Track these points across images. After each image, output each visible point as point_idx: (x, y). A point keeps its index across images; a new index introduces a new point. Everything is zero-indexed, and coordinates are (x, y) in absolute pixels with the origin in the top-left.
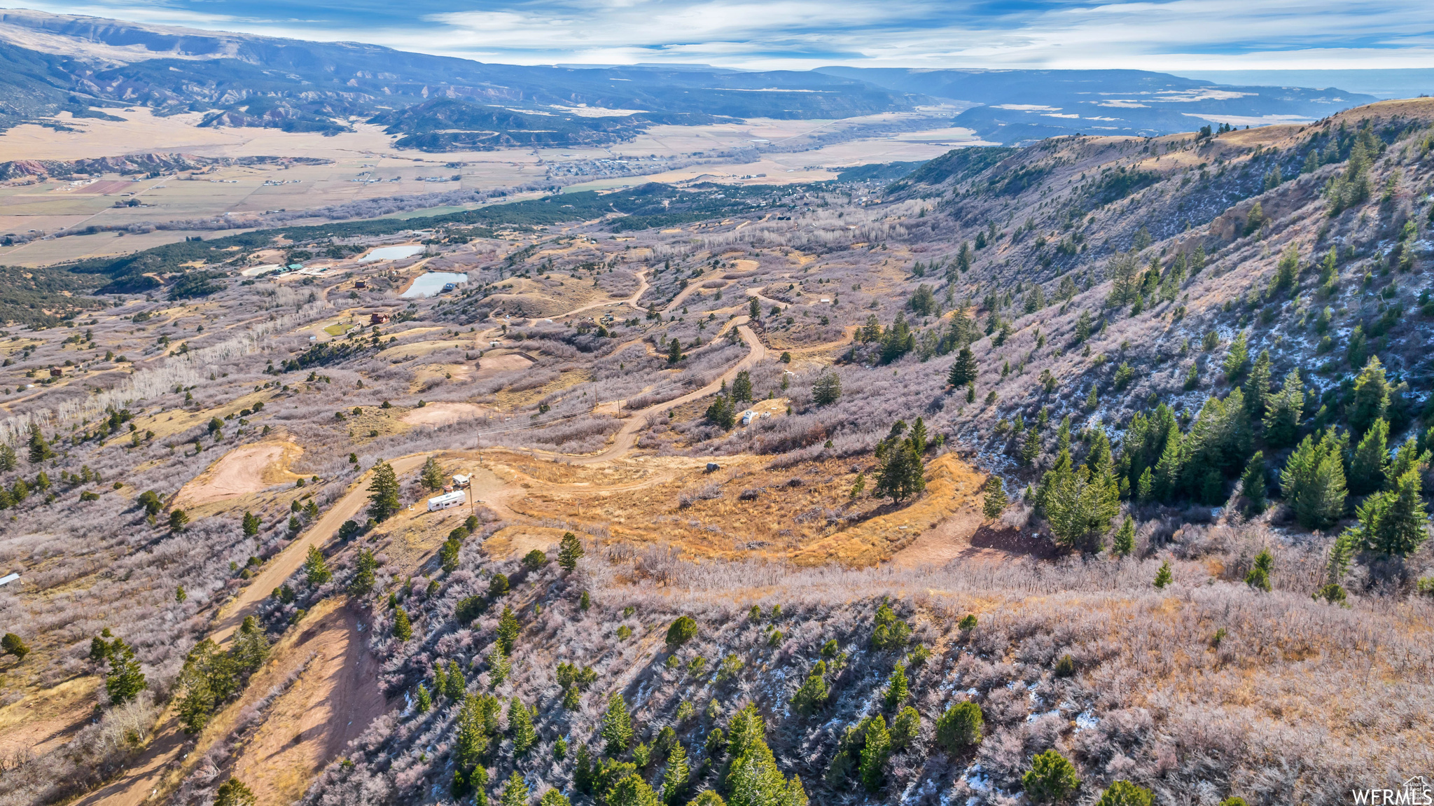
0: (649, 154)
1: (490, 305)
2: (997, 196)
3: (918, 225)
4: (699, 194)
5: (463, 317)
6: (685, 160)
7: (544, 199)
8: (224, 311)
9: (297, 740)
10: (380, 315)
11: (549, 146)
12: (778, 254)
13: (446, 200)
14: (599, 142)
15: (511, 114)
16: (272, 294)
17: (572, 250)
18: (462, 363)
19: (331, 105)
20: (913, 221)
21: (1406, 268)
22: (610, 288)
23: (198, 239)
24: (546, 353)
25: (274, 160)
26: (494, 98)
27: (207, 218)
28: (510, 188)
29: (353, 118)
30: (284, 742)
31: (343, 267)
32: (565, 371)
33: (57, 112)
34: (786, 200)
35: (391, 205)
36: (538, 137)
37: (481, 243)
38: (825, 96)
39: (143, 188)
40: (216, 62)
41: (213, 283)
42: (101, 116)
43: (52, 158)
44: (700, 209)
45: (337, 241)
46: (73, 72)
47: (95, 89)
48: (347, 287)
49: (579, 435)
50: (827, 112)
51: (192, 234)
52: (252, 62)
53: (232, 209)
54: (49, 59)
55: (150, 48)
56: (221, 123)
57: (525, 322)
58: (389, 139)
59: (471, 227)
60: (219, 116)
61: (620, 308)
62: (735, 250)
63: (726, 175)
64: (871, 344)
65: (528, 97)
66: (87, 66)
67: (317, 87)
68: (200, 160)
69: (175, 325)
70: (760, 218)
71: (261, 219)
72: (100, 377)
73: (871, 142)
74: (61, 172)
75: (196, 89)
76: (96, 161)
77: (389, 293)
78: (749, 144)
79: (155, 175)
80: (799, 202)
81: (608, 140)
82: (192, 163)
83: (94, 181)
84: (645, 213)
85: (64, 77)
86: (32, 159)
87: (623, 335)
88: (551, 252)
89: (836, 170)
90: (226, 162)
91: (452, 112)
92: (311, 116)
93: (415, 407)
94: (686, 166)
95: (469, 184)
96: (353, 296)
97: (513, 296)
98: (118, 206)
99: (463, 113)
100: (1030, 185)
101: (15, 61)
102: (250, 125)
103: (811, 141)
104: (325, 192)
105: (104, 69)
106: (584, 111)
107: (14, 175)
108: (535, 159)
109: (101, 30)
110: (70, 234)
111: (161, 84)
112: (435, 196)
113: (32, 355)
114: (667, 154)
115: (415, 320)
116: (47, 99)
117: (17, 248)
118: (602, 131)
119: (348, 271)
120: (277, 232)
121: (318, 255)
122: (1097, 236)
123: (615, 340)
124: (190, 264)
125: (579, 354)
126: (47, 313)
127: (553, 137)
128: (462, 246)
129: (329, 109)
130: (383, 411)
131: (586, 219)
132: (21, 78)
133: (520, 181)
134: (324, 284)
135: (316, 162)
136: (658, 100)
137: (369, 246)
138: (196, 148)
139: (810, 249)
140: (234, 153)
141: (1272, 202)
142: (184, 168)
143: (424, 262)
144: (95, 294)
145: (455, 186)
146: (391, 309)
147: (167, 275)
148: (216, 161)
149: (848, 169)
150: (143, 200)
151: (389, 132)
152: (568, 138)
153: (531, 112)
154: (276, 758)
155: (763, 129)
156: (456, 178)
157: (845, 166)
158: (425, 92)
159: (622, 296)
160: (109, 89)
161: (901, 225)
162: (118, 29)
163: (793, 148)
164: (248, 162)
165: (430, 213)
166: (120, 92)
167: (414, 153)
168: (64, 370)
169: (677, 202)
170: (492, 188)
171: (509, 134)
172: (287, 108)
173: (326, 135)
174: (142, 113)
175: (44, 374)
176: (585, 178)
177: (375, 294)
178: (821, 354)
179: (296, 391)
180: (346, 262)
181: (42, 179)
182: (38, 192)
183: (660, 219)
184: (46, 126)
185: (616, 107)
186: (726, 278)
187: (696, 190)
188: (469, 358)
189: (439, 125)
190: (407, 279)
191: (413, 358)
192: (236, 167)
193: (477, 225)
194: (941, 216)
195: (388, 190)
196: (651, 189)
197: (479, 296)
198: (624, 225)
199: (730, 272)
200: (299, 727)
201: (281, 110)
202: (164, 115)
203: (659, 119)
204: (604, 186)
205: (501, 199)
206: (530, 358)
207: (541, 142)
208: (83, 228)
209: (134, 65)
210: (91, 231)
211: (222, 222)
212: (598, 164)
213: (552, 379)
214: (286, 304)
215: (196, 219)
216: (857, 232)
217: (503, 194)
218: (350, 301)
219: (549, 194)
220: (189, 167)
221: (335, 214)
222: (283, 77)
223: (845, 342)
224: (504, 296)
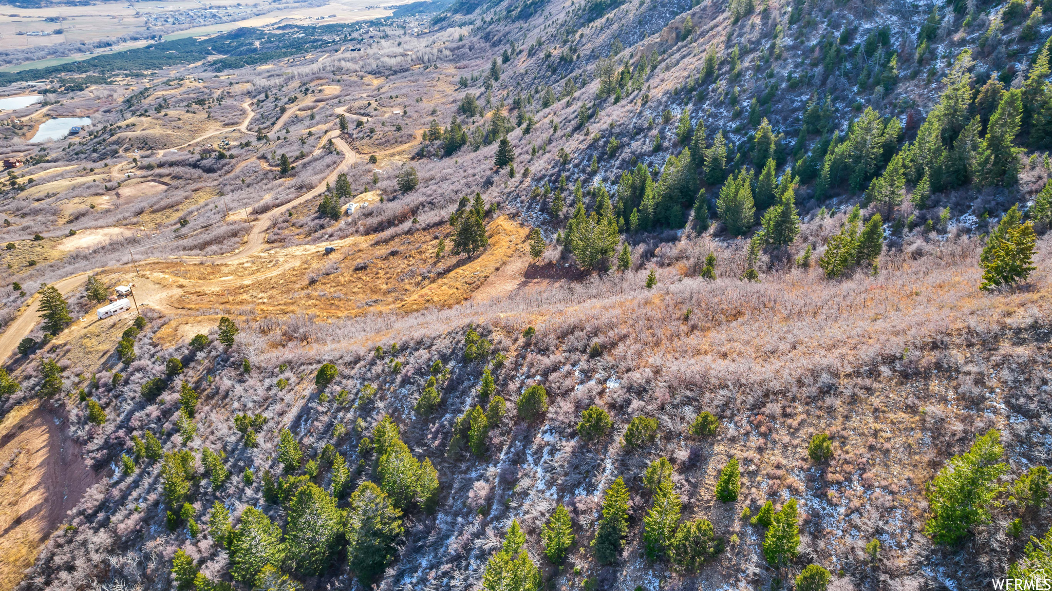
0: (236, 3)
1: (118, 143)
2: (514, 21)
3: (458, 48)
4: (284, 35)
5: (95, 155)
6: (265, 7)
7: (149, 47)
9: (18, 521)
10: (11, 160)
12: (354, 78)
13: (54, 52)
17: (182, 89)
18: (102, 194)
20: (454, 45)
21: (779, 57)
22: (222, 119)
24: (177, 177)
28: (114, 39)
30: (6, 525)
32: (196, 190)
34: (355, 35)
37: (97, 89)
44: (286, 47)
49: (218, 240)
57: (152, 154)
59: (84, 75)
61: (233, 134)
62: (320, 78)
63: (303, 17)
64: (436, 142)
70: (337, 51)
77: (16, 140)
80: (365, 36)
84: (241, 54)
87: (239, 155)
88: (164, 93)
89: (390, 8)
93: (67, 236)
94: (269, 11)
95: (74, 37)
97: (138, 133)
100: (536, 12)
108: (132, 11)
112: (41, 49)
114: (251, 2)
115: (48, 161)
122: (586, 47)
123: (234, 161)
125: (205, 175)
128: (79, 93)
130: (36, 243)
131: (190, 63)
133: (123, 32)
139: (380, 73)
141: (697, 15)
143: (44, 110)
145: (59, 39)
146: (22, 154)
149: (400, 7)
157: (397, 4)
159: (233, 124)
161: (446, 49)
165: (41, 65)
169: (267, 42)
170: (96, 40)
176: (182, 26)
178: (399, 153)
183: (254, 58)
186: (317, 101)
187: (281, 32)
188: (108, 189)
190: (31, 127)
191: (54, 195)
193: (90, 73)
194: (475, 39)
196: (241, 33)
197: (106, 136)
198: (225, 65)
199: (319, 96)
200: (17, 511)
204: (201, 33)
205: (108, 49)
206: (164, 183)
212: (191, 14)
213: (186, 198)
216: (414, 57)
217: (108, 44)
219: (152, 42)
223: (416, 142)
224: (130, 134)
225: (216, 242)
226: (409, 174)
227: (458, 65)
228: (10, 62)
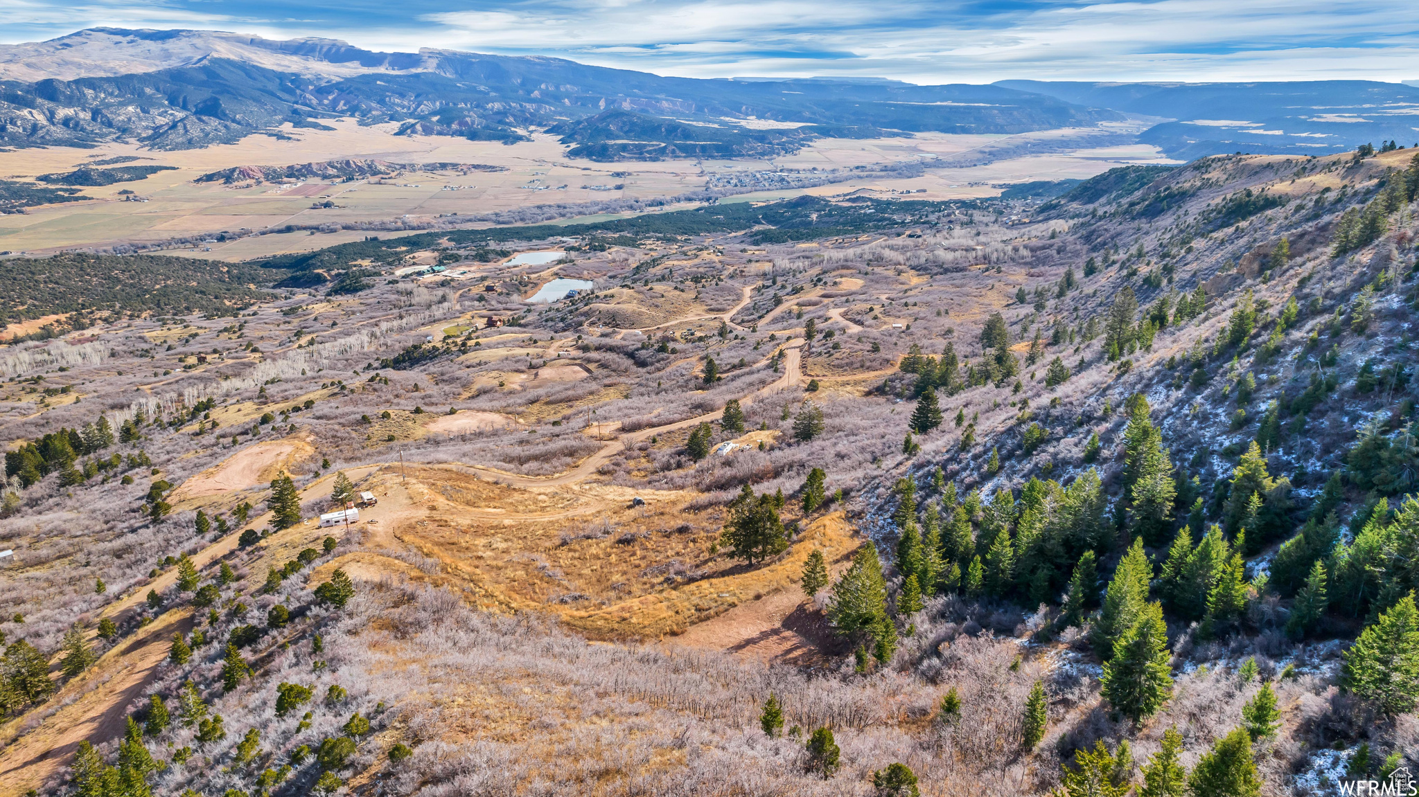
0: (811, 166)
1: (587, 314)
2: (1133, 219)
3: (1044, 248)
4: (849, 208)
5: (561, 324)
6: (846, 173)
7: (699, 210)
8: (363, 308)
10: (495, 318)
11: (713, 157)
12: (891, 273)
13: (606, 208)
14: (763, 154)
15: (679, 125)
16: (410, 293)
18: (523, 372)
19: (513, 116)
20: (1040, 243)
22: (710, 302)
23: (375, 239)
24: (603, 366)
25: (454, 166)
26: (668, 110)
27: (387, 219)
28: (668, 198)
29: (532, 128)
31: (484, 271)
32: (606, 386)
33: (281, 123)
34: (933, 218)
35: (553, 211)
36: (703, 148)
37: (617, 252)
38: (1002, 111)
39: (339, 191)
40: (417, 76)
41: (365, 280)
42: (315, 126)
43: (269, 164)
44: (844, 224)
45: (493, 245)
46: (298, 87)
47: (315, 101)
48: (478, 290)
50: (1002, 127)
51: (371, 234)
52: (448, 75)
53: (410, 212)
54: (281, 77)
55: (363, 65)
56: (414, 132)
57: (614, 332)
58: (563, 148)
59: (617, 235)
60: (413, 125)
61: (712, 323)
62: (848, 268)
63: (884, 190)
64: (909, 375)
65: (700, 109)
66: (310, 82)
67: (503, 98)
68: (392, 166)
69: (316, 319)
70: (899, 235)
71: (433, 222)
72: (232, 366)
73: (1045, 158)
74: (274, 176)
75: (397, 101)
76: (303, 166)
77: (515, 297)
78: (915, 158)
79: (350, 179)
80: (944, 219)
81: (772, 152)
82: (383, 168)
83: (299, 184)
84: (792, 226)
85: (290, 92)
86: (253, 165)
87: (684, 351)
88: (676, 263)
89: (1001, 186)
90: (413, 168)
91: (624, 123)
92: (494, 125)
93: (447, 414)
94: (847, 179)
95: (629, 194)
96: (481, 299)
97: (612, 306)
98: (315, 207)
99: (633, 124)
100: (1170, 208)
101: (254, 79)
102: (440, 133)
103: (980, 156)
104: (496, 198)
105: (323, 84)
106: (754, 124)
107: (237, 179)
108: (697, 170)
109: (325, 50)
110: (272, 232)
111: (369, 98)
112: (596, 204)
113: (192, 341)
114: (829, 167)
115: (520, 325)
116: (275, 112)
117: (228, 244)
118: (765, 144)
119: (484, 274)
120: (444, 234)
121: (466, 258)
122: (1188, 268)
123: (672, 356)
124: (359, 262)
125: (634, 368)
126: (227, 303)
127: (718, 148)
128: (599, 254)
129: (511, 119)
131: (732, 231)
132: (258, 93)
133: (681, 191)
134: (461, 285)
135: (492, 169)
136: (827, 113)
137: (515, 251)
138: (388, 154)
139: (925, 269)
140: (421, 160)
142: (375, 173)
143: (555, 269)
144: (274, 287)
145: (617, 194)
146: (510, 313)
147: (333, 273)
148: (404, 167)
149: (1014, 186)
150: (336, 202)
151: (563, 141)
152: (733, 150)
153: (701, 124)
155: (933, 144)
156: (619, 187)
157: (1012, 183)
158: (602, 104)
159: (719, 310)
160: (326, 102)
161: (1025, 247)
162: (339, 48)
163: (959, 164)
164: (431, 168)
165: (588, 220)
166: (335, 103)
167: (583, 162)
168: (209, 358)
169: (826, 215)
170: (651, 198)
171: (675, 145)
172: (473, 119)
173: (505, 143)
174: (350, 122)
175: (192, 360)
176: (743, 189)
177: (501, 298)
178: (856, 383)
179: (352, 391)
180: (490, 266)
181: (259, 183)
182: (254, 194)
183: (812, 232)
184: (270, 135)
185: (785, 119)
186: (825, 296)
187: (849, 204)
188: (531, 367)
189: (611, 135)
190: (536, 284)
191: (486, 363)
192: (420, 173)
193: (625, 233)
194: (1070, 238)
195: (555, 198)
196: (805, 202)
197: (581, 305)
198: (767, 238)
199: (830, 290)
201: (468, 119)
202: (367, 125)
203: (825, 132)
204: (758, 199)
205: (658, 208)
206: (588, 370)
207: (706, 153)
208: (283, 227)
209: (348, 80)
210: (289, 229)
211: (399, 224)
212: (758, 175)
213: (592, 393)
214: (419, 304)
215: (377, 220)
216: (980, 253)
217: (661, 204)
218: (476, 303)
219: (706, 204)
220: (380, 173)
221: (501, 219)
222: (474, 90)
223: (889, 372)
224: (602, 306)
225: (545, 457)
226: (811, 418)
227: (1032, 271)
228: (563, 216)
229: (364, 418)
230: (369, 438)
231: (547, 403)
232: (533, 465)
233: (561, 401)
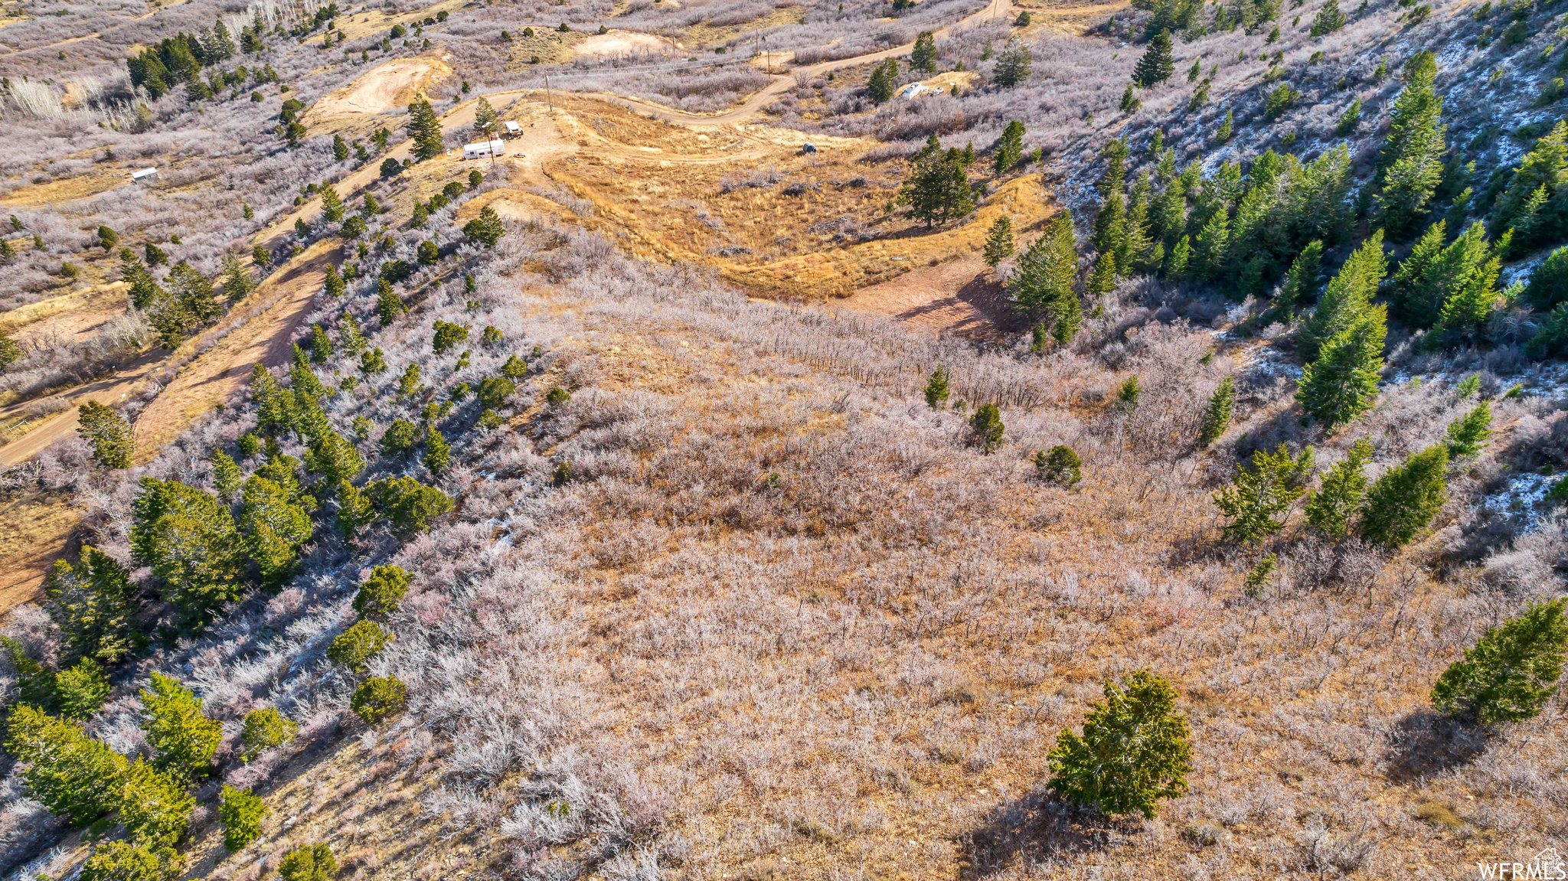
9: (224, 374)
30: (214, 374)
93: (595, 34)
130: (558, 34)
154: (200, 388)
178: (1076, 19)
225: (706, 91)
226: (1017, 59)
229: (504, 34)
230: (511, 59)
231: (711, 25)
232: (693, 99)
233: (726, 23)
